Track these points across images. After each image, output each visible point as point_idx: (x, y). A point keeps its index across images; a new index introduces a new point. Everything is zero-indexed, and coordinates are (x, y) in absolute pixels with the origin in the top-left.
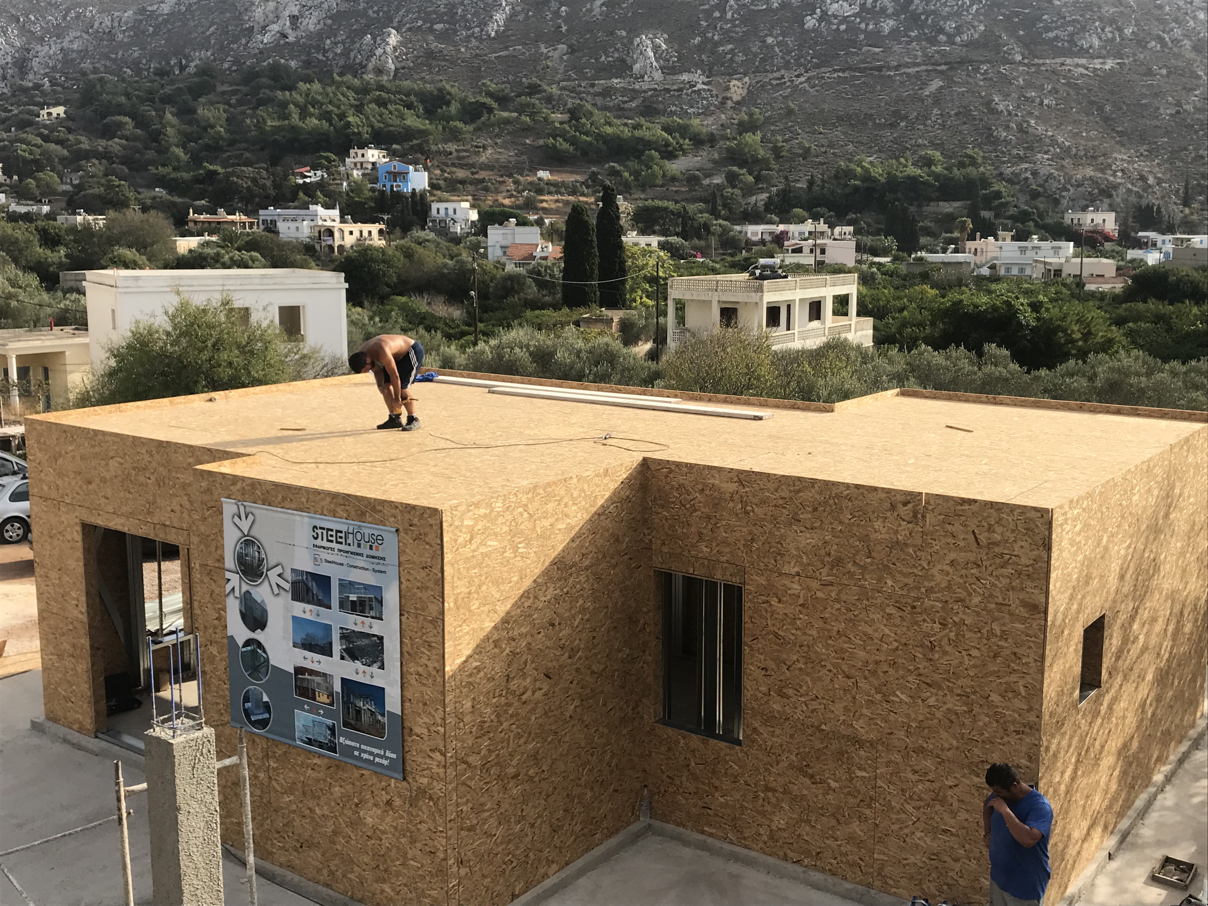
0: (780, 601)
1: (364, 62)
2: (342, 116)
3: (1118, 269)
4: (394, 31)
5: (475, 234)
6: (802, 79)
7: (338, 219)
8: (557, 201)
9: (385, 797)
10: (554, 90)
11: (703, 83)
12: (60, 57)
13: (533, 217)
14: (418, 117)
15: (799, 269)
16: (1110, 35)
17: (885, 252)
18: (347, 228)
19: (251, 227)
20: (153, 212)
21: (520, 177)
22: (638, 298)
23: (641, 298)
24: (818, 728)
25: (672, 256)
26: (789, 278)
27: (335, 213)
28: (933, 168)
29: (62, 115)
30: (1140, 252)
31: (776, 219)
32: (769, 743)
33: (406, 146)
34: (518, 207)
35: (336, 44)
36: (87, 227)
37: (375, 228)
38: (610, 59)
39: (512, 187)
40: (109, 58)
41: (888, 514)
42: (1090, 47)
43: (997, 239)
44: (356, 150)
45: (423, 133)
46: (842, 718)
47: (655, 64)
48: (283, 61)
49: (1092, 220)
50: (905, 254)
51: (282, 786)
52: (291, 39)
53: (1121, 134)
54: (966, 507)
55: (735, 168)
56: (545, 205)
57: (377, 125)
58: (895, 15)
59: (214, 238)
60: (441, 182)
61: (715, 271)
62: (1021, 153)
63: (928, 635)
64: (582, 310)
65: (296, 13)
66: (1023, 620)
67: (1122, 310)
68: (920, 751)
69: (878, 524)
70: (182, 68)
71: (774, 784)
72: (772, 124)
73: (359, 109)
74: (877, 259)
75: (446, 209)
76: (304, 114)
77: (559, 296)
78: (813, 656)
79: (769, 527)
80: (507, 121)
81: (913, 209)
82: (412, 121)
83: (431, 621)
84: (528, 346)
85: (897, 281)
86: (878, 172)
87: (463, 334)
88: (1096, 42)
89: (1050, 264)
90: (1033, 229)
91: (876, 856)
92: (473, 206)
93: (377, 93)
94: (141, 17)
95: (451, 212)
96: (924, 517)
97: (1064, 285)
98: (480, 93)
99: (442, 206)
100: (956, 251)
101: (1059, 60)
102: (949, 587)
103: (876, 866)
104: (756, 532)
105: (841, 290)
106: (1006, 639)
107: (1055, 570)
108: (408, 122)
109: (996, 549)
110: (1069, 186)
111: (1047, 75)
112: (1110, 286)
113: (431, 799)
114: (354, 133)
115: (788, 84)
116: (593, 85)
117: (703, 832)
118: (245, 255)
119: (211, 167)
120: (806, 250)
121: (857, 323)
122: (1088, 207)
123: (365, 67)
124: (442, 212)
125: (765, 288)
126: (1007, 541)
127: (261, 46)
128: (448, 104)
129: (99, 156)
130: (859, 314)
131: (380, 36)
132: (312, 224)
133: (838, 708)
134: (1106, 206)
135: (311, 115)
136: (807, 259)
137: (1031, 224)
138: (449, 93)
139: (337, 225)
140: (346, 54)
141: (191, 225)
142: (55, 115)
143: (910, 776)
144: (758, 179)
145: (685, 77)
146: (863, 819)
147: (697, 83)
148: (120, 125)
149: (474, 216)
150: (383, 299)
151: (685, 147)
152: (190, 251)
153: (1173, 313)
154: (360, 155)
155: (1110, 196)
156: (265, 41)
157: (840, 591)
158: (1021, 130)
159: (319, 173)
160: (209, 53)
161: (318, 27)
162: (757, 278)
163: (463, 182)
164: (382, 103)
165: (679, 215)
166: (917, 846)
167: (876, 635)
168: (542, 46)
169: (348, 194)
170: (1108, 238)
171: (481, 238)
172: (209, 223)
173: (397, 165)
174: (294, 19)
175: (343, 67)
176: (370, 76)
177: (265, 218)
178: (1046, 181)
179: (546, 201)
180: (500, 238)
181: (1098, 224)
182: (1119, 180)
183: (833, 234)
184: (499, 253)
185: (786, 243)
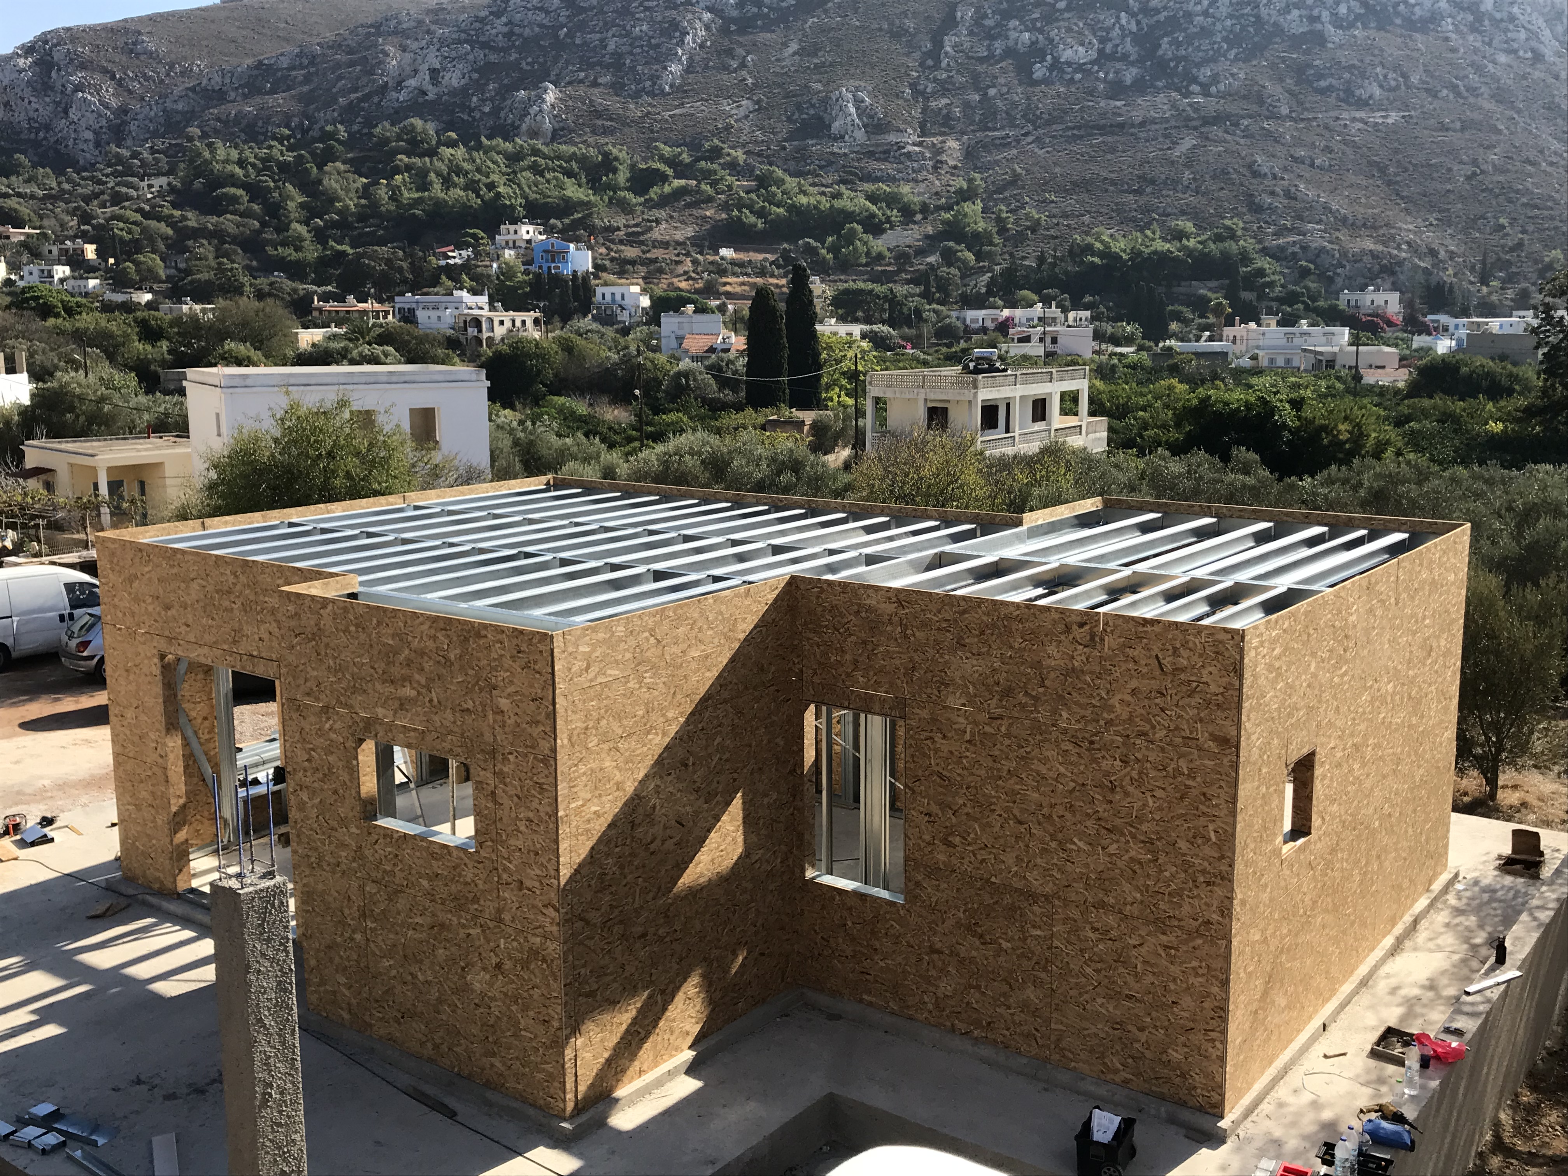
0: (944, 737)
1: (517, 123)
2: (491, 186)
3: (1402, 358)
4: (551, 86)
5: (646, 324)
6: (1030, 139)
7: (487, 307)
8: (743, 284)
9: (494, 960)
10: (739, 155)
11: (914, 144)
12: (162, 120)
13: (714, 303)
14: (580, 186)
15: (1023, 361)
16: (1393, 83)
17: (1128, 340)
18: (497, 316)
19: (385, 317)
20: (270, 301)
21: (699, 256)
22: (836, 398)
23: (839, 397)
24: (988, 881)
25: (876, 348)
26: (1009, 372)
27: (483, 300)
28: (1185, 241)
29: (165, 188)
30: (1428, 338)
31: (1001, 303)
32: (934, 899)
33: (566, 221)
34: (697, 291)
35: (484, 101)
36: (193, 318)
37: (529, 317)
38: (805, 117)
39: (690, 267)
41: (1063, 637)
42: (1370, 97)
43: (1259, 325)
44: (507, 226)
45: (587, 205)
46: (1015, 869)
47: (857, 121)
49: (1372, 302)
50: (1152, 344)
51: (381, 950)
52: (431, 96)
53: (1407, 200)
54: (1149, 628)
55: (952, 244)
56: (728, 288)
57: (533, 196)
58: (1140, 61)
59: (342, 331)
60: (607, 263)
61: (925, 364)
62: (1289, 223)
63: (1107, 774)
64: (768, 411)
65: (438, 66)
66: (1214, 756)
67: (1405, 407)
68: (1101, 905)
69: (1052, 649)
71: (938, 946)
72: (995, 192)
73: (511, 177)
74: (1119, 350)
75: (613, 294)
76: (447, 183)
77: (743, 394)
78: (981, 799)
79: (931, 652)
80: (685, 191)
81: (1161, 290)
82: (574, 191)
83: (542, 761)
84: (700, 453)
85: (1140, 375)
86: (1120, 246)
87: (630, 440)
88: (1377, 92)
89: (1321, 353)
90: (1302, 313)
91: (1053, 1026)
92: (644, 291)
93: (532, 159)
94: (256, 72)
95: (618, 297)
96: (1102, 640)
97: (1337, 378)
98: (652, 158)
99: (608, 290)
100: (1211, 339)
101: (1333, 114)
102: (1131, 718)
103: (1053, 1038)
104: (917, 658)
105: (1069, 386)
106: (1194, 778)
107: (1248, 698)
108: (568, 193)
109: (1182, 676)
110: (1345, 262)
111: (1319, 131)
112: (1391, 379)
113: (544, 960)
114: (505, 206)
115: (1014, 144)
116: (784, 148)
117: (861, 1001)
118: (378, 350)
119: (339, 247)
120: (1035, 339)
121: (1089, 423)
122: (1367, 286)
123: (519, 127)
124: (608, 298)
125: (980, 384)
126: (1193, 667)
127: (396, 105)
128: (615, 171)
129: (209, 235)
130: (1092, 414)
131: (535, 92)
132: (456, 312)
133: (1009, 859)
134: (1388, 285)
135: (455, 186)
136: (1035, 349)
137: (1301, 306)
138: (616, 159)
139: (486, 313)
140: (496, 112)
141: (315, 314)
142: (156, 187)
143: (1090, 934)
144: (978, 255)
145: (893, 137)
146: (1037, 983)
147: (906, 143)
148: (235, 199)
149: (645, 302)
150: (537, 401)
151: (893, 219)
152: (314, 345)
153: (1464, 410)
154: (512, 232)
155: (1393, 273)
156: (401, 99)
157: (1011, 725)
158: (1288, 195)
159: (464, 253)
160: (336, 114)
161: (463, 82)
162: (971, 372)
163: (633, 263)
164: (536, 169)
165: (885, 299)
166: (1098, 1014)
167: (1051, 774)
168: (724, 102)
169: (498, 278)
170: (1390, 323)
171: (653, 328)
172: (337, 312)
173: (556, 241)
174: (434, 73)
175: (491, 128)
176: (524, 139)
177: (401, 305)
178: (1318, 256)
179: (730, 284)
180: (675, 327)
181: (1378, 307)
182: (1404, 255)
183: (1066, 320)
184: (674, 344)
185: (1011, 331)
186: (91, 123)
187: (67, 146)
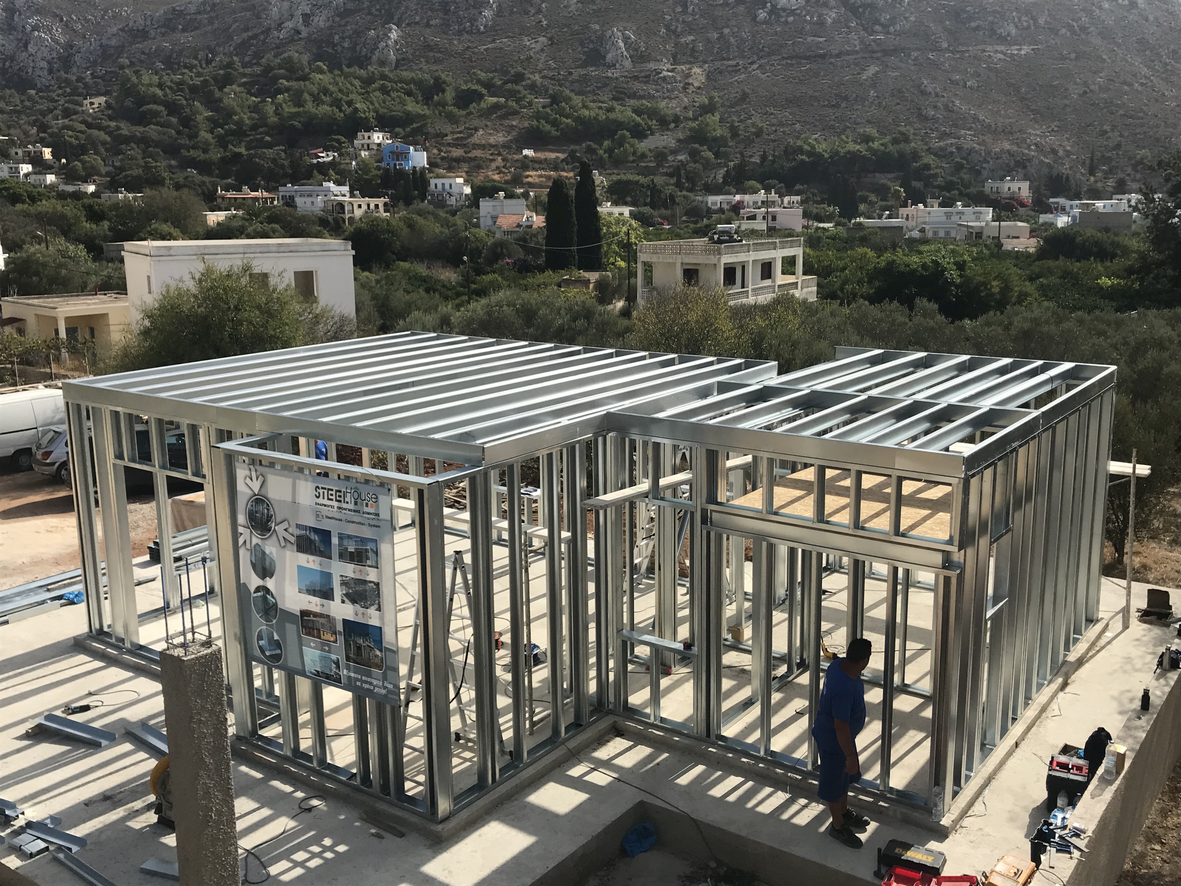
1: (369, 55)
2: (350, 103)
3: (1032, 231)
4: (394, 27)
5: (469, 207)
6: (755, 66)
7: (348, 195)
8: (540, 176)
10: (537, 79)
11: (668, 71)
12: (99, 53)
13: (519, 191)
14: (417, 102)
15: (752, 234)
16: (1025, 24)
17: (829, 218)
18: (356, 201)
19: (272, 202)
20: (185, 190)
21: (507, 155)
23: (615, 261)
25: (642, 224)
26: (744, 242)
27: (345, 189)
28: (870, 144)
29: (104, 104)
30: (1051, 216)
31: (734, 190)
33: (408, 129)
34: (507, 182)
35: (344, 38)
36: (127, 203)
37: (381, 201)
39: (501, 164)
40: (144, 54)
42: (1008, 35)
43: (925, 206)
44: (363, 133)
45: (422, 117)
47: (625, 53)
48: (297, 55)
49: (1009, 189)
50: (846, 221)
52: (304, 34)
53: (1035, 112)
55: (697, 146)
56: (530, 179)
57: (382, 111)
58: (837, 8)
59: (240, 213)
60: (439, 161)
61: (679, 237)
62: (948, 131)
64: (563, 272)
65: (308, 12)
67: (1035, 267)
72: (729, 106)
73: (365, 96)
74: (821, 225)
75: (443, 184)
76: (317, 101)
77: (543, 260)
80: (496, 106)
81: (853, 180)
82: (413, 107)
84: (514, 305)
85: (839, 244)
86: (823, 147)
87: (458, 295)
88: (1014, 31)
89: (972, 227)
90: (957, 197)
92: (466, 182)
93: (381, 82)
94: (170, 16)
95: (447, 187)
97: (985, 246)
98: (472, 81)
99: (439, 182)
100: (890, 217)
101: (981, 47)
105: (788, 252)
108: (409, 108)
110: (989, 159)
111: (970, 60)
112: (1024, 246)
114: (361, 118)
115: (743, 70)
116: (571, 74)
118: (267, 226)
119: (236, 150)
120: (759, 218)
121: (803, 280)
122: (1005, 177)
123: (371, 57)
124: (440, 187)
125: (722, 251)
127: (278, 41)
128: (444, 91)
129: (137, 141)
130: (805, 273)
131: (382, 32)
132: (326, 199)
134: (1021, 176)
135: (323, 103)
136: (760, 225)
137: (957, 192)
138: (445, 82)
139: (347, 199)
140: (353, 47)
141: (219, 200)
142: (96, 104)
144: (717, 155)
145: (652, 65)
147: (662, 70)
148: (157, 114)
149: (467, 190)
150: (388, 265)
151: (653, 127)
152: (219, 224)
153: (1080, 269)
154: (366, 137)
155: (1025, 167)
156: (281, 37)
158: (947, 108)
159: (331, 154)
161: (328, 24)
162: (715, 243)
163: (458, 160)
164: (384, 90)
165: (648, 187)
168: (526, 39)
169: (356, 172)
170: (1023, 205)
171: (474, 210)
172: (235, 199)
173: (399, 144)
174: (306, 17)
175: (350, 59)
176: (374, 67)
177: (284, 194)
178: (969, 154)
179: (531, 176)
180: (490, 209)
181: (1014, 192)
182: (1033, 153)
183: (782, 203)
184: (490, 222)
185: (742, 211)
186: (45, 55)
187: (27, 73)
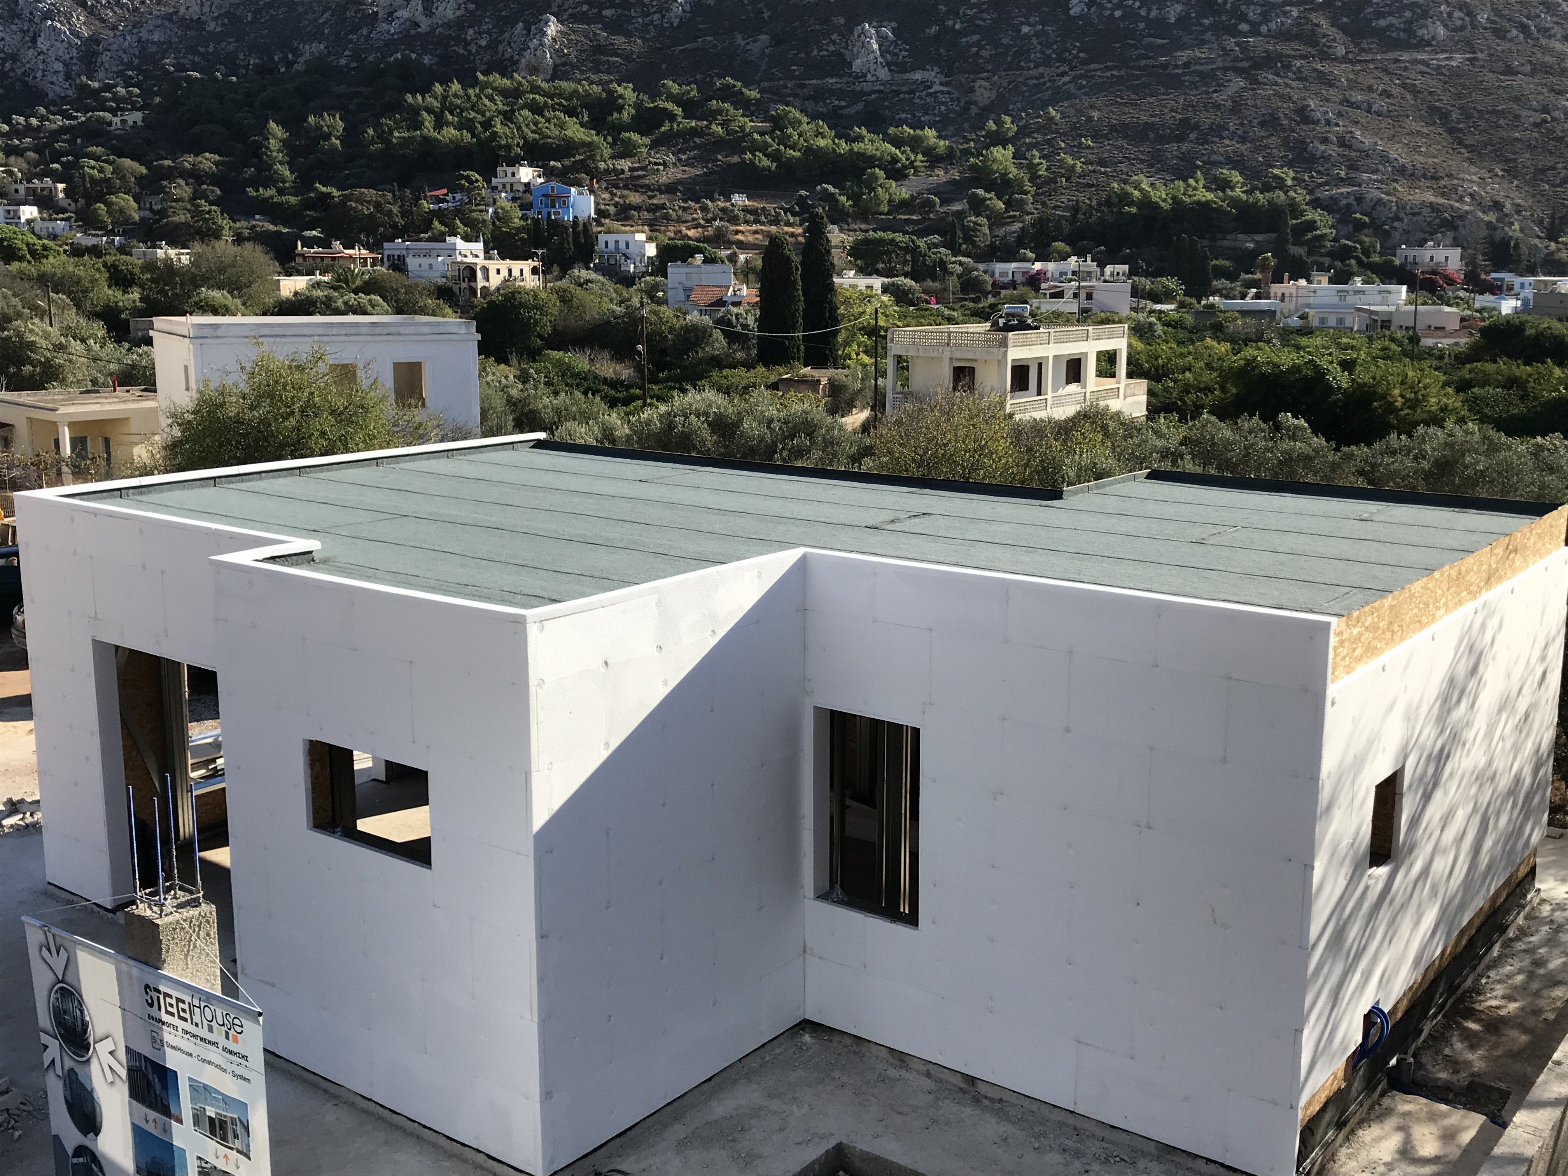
1: (516, 57)
2: (487, 124)
3: (1463, 319)
4: (553, 18)
5: (651, 274)
6: (1067, 79)
7: (481, 254)
8: (756, 232)
10: (753, 92)
11: (942, 84)
12: (137, 51)
13: (724, 253)
14: (582, 125)
15: (1056, 318)
16: (1458, 23)
17: (1169, 297)
18: (493, 265)
19: (372, 265)
20: (248, 245)
21: (709, 202)
22: (853, 354)
23: (858, 354)
25: (898, 303)
26: (1042, 330)
27: (478, 247)
28: (1229, 191)
29: (140, 123)
30: (1492, 298)
31: (1033, 255)
33: (567, 162)
34: (706, 240)
35: (480, 34)
36: (167, 264)
37: (526, 266)
38: (824, 53)
39: (699, 214)
40: (199, 53)
42: (1433, 38)
43: (1309, 282)
44: (505, 168)
45: (590, 146)
47: (880, 60)
48: (414, 56)
49: (1432, 258)
50: (1194, 301)
52: (424, 28)
53: (1471, 149)
55: (980, 192)
56: (740, 237)
57: (531, 136)
59: (327, 278)
60: (612, 210)
61: (950, 320)
62: (1343, 174)
64: (781, 368)
67: (1465, 372)
70: (290, 64)
72: (1029, 136)
73: (508, 117)
74: (1158, 307)
75: (617, 242)
76: (440, 124)
77: (754, 352)
80: (694, 132)
81: (1205, 243)
82: (575, 131)
84: (707, 414)
85: (1181, 334)
86: (1161, 195)
87: (632, 398)
88: (1441, 32)
89: (1376, 313)
90: (1355, 269)
92: (650, 239)
93: (531, 96)
94: (237, 1)
95: (622, 246)
97: (1393, 340)
98: (660, 96)
99: (611, 238)
100: (1257, 296)
101: (1391, 55)
105: (1108, 345)
108: (569, 133)
110: (1402, 215)
111: (1376, 73)
112: (1451, 341)
114: (500, 147)
115: (1048, 85)
116: (802, 86)
118: (363, 298)
119: (324, 189)
120: (1069, 294)
121: (1127, 385)
122: (1426, 241)
123: (518, 62)
124: (611, 245)
125: (1010, 343)
127: (387, 37)
128: (620, 109)
129: (185, 174)
130: (1130, 375)
131: (534, 26)
132: (450, 260)
134: (1449, 241)
135: (448, 124)
136: (1068, 306)
137: (1353, 262)
138: (621, 97)
139: (480, 261)
140: (493, 45)
141: (299, 260)
142: (130, 123)
144: (1008, 204)
145: (918, 76)
147: (933, 83)
148: (212, 137)
149: (651, 250)
150: (533, 355)
151: (918, 164)
152: (296, 293)
153: (1530, 375)
154: (509, 174)
155: (1455, 228)
156: (392, 31)
158: (1342, 143)
159: (458, 196)
160: (322, 46)
161: (459, 13)
162: (1000, 330)
163: (638, 208)
164: (537, 109)
165: (907, 250)
168: (739, 36)
169: (494, 223)
170: (1450, 281)
171: (659, 279)
172: (322, 258)
173: (556, 187)
174: (428, 3)
175: (488, 63)
176: (522, 74)
177: (391, 252)
178: (1374, 208)
179: (742, 232)
180: (683, 279)
181: (1438, 264)
182: (1467, 208)
183: (1102, 274)
184: (681, 296)
185: (1043, 286)
186: (60, 53)
187: (35, 78)
